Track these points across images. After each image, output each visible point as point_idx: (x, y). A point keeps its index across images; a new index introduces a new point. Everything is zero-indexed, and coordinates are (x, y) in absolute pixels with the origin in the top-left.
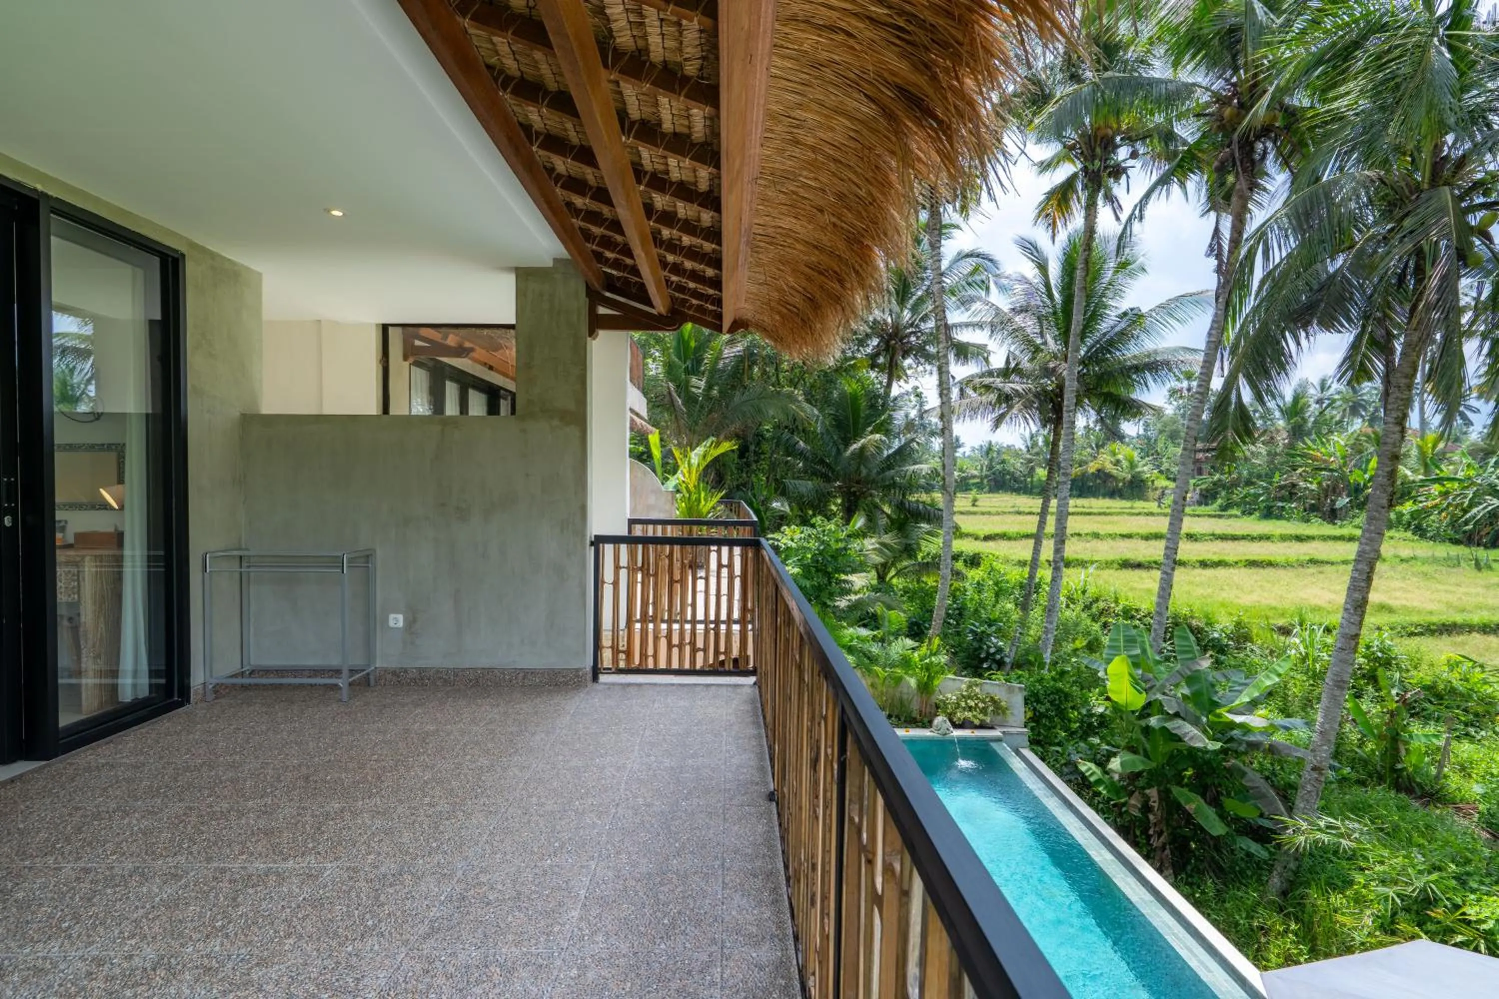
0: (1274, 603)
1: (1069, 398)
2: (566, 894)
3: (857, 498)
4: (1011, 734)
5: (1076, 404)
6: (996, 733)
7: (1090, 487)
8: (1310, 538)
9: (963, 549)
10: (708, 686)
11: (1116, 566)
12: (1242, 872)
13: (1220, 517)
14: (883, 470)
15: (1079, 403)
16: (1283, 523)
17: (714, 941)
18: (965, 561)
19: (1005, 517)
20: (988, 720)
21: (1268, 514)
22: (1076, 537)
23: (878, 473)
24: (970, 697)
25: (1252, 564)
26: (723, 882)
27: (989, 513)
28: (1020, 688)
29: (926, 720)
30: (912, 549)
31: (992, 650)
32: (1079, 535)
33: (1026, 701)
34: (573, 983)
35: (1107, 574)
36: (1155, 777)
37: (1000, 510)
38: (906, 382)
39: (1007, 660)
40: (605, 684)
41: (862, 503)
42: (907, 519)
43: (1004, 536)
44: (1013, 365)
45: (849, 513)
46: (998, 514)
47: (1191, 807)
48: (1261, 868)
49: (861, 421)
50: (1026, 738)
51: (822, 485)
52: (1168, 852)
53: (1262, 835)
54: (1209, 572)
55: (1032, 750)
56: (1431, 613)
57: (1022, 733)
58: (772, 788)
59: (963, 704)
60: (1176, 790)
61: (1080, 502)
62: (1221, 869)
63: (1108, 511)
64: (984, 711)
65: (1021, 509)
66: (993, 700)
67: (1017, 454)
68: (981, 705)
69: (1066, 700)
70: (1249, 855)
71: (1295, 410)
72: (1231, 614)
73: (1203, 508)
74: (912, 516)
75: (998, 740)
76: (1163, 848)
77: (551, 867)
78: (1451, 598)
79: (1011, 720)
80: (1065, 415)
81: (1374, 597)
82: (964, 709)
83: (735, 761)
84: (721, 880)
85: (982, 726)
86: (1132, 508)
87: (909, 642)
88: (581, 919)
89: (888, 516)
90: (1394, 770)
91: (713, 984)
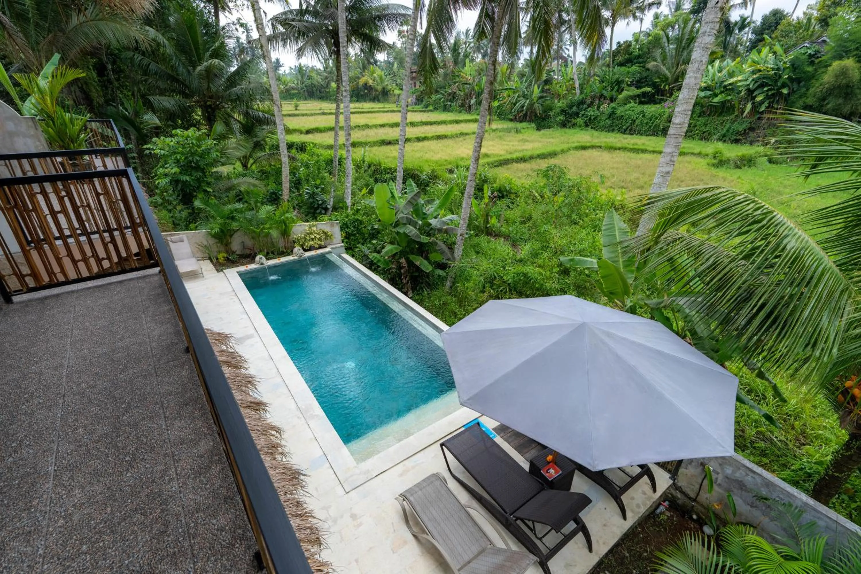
0: (447, 158)
1: (343, 38)
2: (36, 475)
3: (214, 110)
4: (335, 248)
5: (347, 42)
6: (328, 249)
7: (362, 95)
8: (461, 121)
9: (294, 141)
10: (121, 282)
11: (378, 144)
12: (437, 283)
13: (424, 111)
14: (228, 88)
15: (349, 40)
16: (450, 114)
17: (166, 455)
18: (297, 149)
19: (316, 117)
20: (323, 243)
21: (445, 109)
22: (357, 128)
23: (225, 91)
24: (311, 233)
25: (439, 137)
26: (165, 417)
27: (306, 115)
28: (337, 223)
29: (289, 251)
30: (261, 145)
31: (320, 202)
32: (359, 126)
33: (341, 228)
34: (62, 530)
35: (375, 149)
36: (402, 253)
37: (312, 112)
38: (230, 13)
39: (329, 206)
40: (20, 303)
41: (219, 114)
42: (253, 124)
43: (317, 130)
44: (304, 7)
45: (210, 120)
46: (312, 115)
47: (418, 263)
48: (442, 279)
49: (201, 47)
50: (344, 249)
51: (183, 100)
52: (409, 284)
53: (443, 266)
54: (420, 144)
55: (347, 253)
56: (501, 156)
57: (342, 247)
58: (186, 345)
59: (308, 238)
60: (412, 257)
61: (357, 105)
62: (429, 285)
63: (372, 110)
64: (320, 239)
65: (325, 111)
66: (325, 233)
67: (318, 72)
68: (318, 236)
69: (361, 224)
70: (439, 276)
71: (455, 49)
72: (429, 166)
73: (417, 107)
74: (257, 121)
75: (330, 253)
76: (408, 283)
77: (14, 463)
78: (507, 147)
79: (335, 241)
80: (341, 49)
81: (483, 150)
82: (309, 240)
83: (156, 333)
84: (163, 416)
85: (321, 247)
86: (384, 108)
87: (269, 208)
88: (56, 486)
89: (239, 122)
90: (487, 228)
91: (171, 480)
